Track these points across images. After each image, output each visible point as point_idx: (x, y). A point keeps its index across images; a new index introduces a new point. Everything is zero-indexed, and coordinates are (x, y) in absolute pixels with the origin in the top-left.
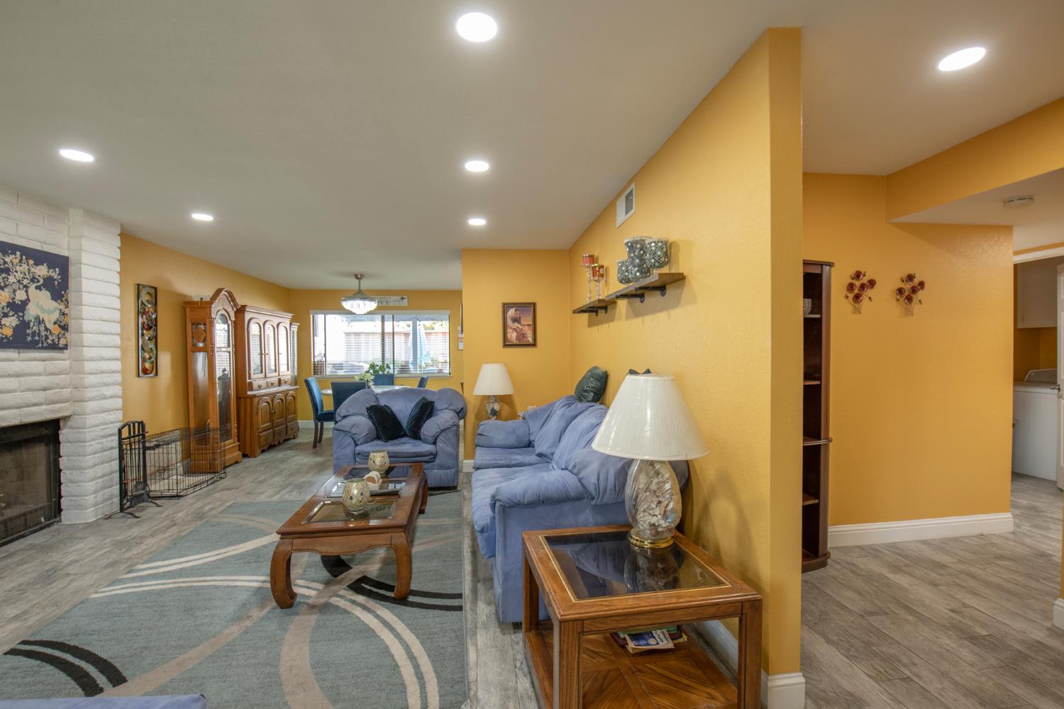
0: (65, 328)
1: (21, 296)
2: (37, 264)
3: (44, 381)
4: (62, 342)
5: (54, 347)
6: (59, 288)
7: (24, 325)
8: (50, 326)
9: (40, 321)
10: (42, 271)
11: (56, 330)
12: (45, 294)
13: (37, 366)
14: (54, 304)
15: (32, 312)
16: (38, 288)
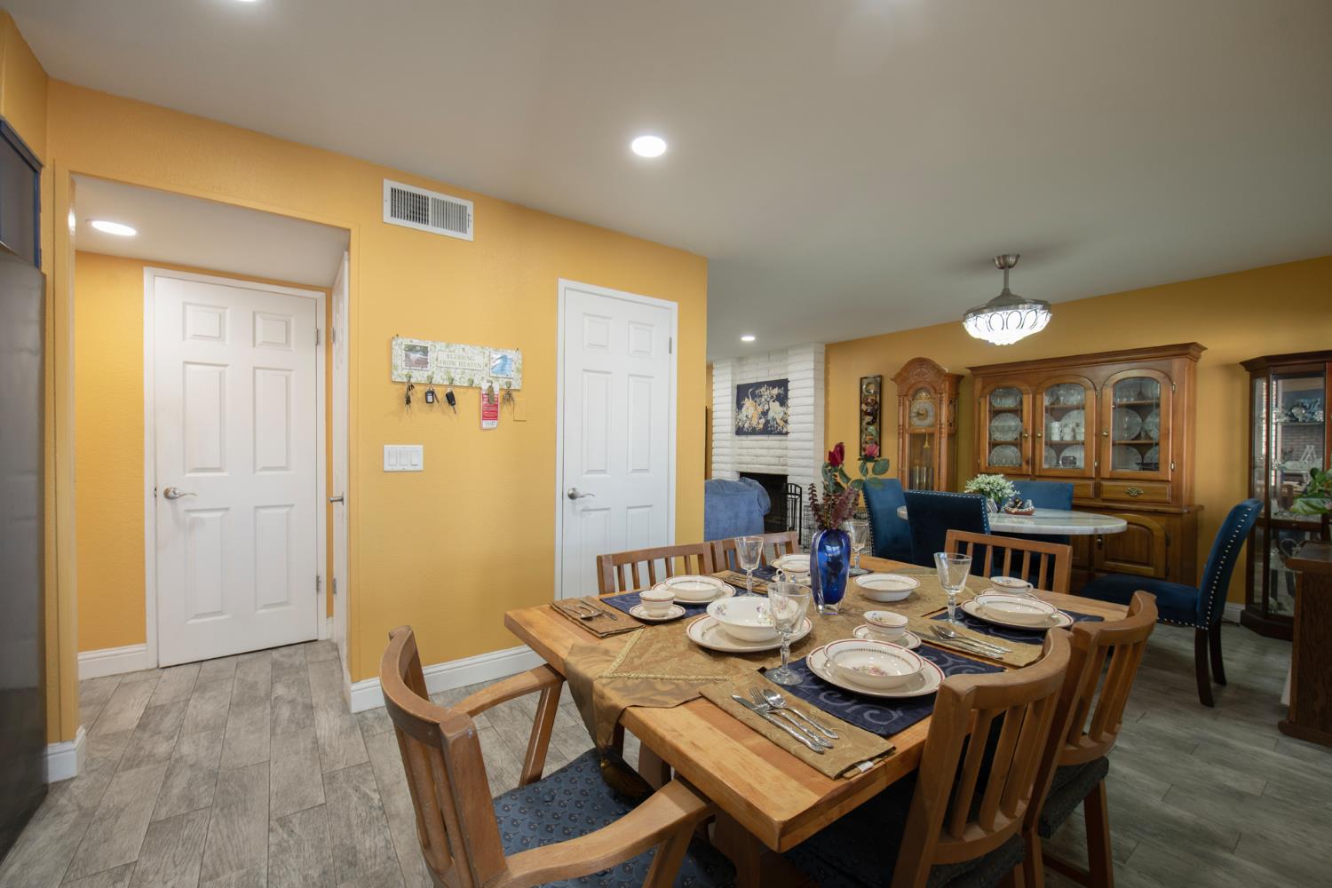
0: (786, 422)
1: (766, 407)
2: (773, 388)
3: (779, 452)
4: (785, 430)
5: (780, 433)
6: (782, 400)
7: (767, 422)
8: (779, 422)
9: (774, 419)
10: (775, 391)
11: (782, 423)
12: (777, 403)
13: (776, 444)
14: (781, 409)
15: (771, 415)
16: (774, 401)
